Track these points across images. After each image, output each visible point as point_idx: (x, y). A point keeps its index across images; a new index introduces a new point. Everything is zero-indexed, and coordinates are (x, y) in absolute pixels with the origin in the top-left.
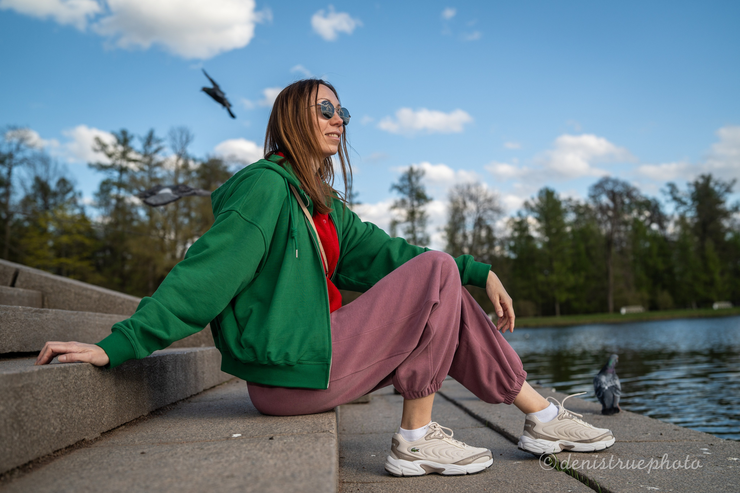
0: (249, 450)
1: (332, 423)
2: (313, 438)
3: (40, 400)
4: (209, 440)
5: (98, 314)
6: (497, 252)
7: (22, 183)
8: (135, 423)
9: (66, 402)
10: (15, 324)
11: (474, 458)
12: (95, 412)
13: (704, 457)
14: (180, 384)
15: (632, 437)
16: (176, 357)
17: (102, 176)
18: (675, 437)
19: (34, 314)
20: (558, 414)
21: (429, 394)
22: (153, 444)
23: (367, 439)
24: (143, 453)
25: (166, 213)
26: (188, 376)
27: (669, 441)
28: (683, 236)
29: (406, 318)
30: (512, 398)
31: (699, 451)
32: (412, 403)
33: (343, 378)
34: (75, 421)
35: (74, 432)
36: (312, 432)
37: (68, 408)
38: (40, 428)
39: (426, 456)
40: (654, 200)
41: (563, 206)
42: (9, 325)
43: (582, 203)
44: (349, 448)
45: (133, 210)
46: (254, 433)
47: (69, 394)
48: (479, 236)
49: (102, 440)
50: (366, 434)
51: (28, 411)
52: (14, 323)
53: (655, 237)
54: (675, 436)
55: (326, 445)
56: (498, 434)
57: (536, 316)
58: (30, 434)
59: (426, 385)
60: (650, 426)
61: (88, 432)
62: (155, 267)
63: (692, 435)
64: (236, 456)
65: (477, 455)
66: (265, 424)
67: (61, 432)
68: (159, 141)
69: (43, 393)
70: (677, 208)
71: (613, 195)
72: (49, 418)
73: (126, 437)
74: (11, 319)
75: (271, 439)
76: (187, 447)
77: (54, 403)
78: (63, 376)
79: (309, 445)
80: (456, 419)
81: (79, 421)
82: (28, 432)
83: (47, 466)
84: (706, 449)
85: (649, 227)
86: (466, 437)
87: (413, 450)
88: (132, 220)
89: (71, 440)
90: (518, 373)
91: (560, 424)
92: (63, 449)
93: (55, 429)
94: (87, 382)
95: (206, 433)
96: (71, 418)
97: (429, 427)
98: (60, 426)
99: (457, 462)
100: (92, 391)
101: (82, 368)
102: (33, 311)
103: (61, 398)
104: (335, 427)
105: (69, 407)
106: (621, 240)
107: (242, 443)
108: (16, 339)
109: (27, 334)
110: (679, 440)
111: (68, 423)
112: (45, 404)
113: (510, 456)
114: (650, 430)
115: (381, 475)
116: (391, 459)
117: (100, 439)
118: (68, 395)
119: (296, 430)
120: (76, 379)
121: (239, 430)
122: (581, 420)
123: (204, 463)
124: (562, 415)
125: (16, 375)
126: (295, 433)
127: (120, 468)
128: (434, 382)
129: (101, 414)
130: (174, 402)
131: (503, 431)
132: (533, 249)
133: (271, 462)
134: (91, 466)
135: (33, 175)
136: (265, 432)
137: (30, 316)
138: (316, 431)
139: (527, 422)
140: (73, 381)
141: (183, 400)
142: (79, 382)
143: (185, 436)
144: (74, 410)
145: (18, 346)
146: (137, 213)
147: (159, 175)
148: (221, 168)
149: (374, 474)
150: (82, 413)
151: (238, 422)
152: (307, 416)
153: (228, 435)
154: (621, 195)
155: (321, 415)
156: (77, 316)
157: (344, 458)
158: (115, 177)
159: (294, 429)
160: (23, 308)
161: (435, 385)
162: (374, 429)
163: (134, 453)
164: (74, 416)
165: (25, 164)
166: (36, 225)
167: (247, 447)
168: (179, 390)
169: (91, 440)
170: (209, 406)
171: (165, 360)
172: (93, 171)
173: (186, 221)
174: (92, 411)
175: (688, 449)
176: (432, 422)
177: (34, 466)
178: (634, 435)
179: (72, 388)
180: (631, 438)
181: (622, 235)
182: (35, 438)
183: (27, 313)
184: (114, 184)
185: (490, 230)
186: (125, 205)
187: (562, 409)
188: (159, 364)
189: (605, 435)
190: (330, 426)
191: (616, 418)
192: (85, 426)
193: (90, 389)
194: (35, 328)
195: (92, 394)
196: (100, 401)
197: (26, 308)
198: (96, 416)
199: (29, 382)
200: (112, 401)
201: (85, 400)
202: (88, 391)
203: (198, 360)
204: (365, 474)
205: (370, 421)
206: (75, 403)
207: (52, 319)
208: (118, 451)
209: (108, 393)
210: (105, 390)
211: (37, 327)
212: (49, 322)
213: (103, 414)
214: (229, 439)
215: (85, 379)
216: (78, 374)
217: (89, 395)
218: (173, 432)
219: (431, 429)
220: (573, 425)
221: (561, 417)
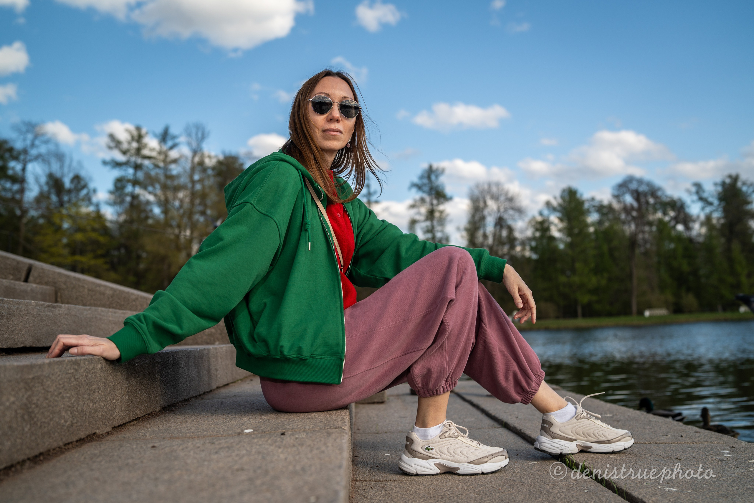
0: (260, 445)
1: (345, 420)
2: (325, 434)
3: (50, 392)
4: (221, 435)
5: (111, 310)
6: (518, 252)
7: (37, 180)
8: (146, 418)
9: (77, 395)
10: (28, 318)
11: (489, 458)
12: (106, 406)
13: (725, 460)
14: (193, 380)
15: (652, 438)
16: (189, 353)
17: (116, 173)
18: (696, 439)
19: (46, 309)
20: (576, 414)
21: (444, 392)
22: (164, 438)
23: (382, 439)
24: (153, 447)
25: (181, 211)
26: (201, 373)
27: (690, 443)
28: (709, 237)
29: (421, 315)
30: (529, 397)
31: (720, 453)
32: (425, 401)
33: (357, 375)
34: (86, 414)
35: (85, 426)
36: (325, 428)
37: (79, 401)
38: (51, 420)
39: (441, 455)
40: (680, 200)
41: (586, 205)
42: (22, 319)
43: (606, 202)
44: (363, 447)
45: (148, 208)
46: (265, 429)
47: (80, 388)
48: (500, 236)
49: (113, 434)
50: (381, 433)
51: (39, 403)
52: (27, 317)
53: (679, 238)
54: (696, 438)
55: (338, 440)
56: (515, 435)
57: (557, 318)
58: (41, 426)
59: (441, 383)
60: (670, 428)
61: (99, 426)
62: (170, 266)
63: (713, 438)
64: (247, 451)
65: (492, 455)
66: (277, 421)
68: (174, 137)
69: (54, 385)
70: (703, 209)
71: (637, 195)
72: (60, 411)
73: (138, 431)
74: (24, 313)
75: (283, 434)
76: (198, 441)
77: (64, 395)
78: (74, 369)
79: (321, 441)
80: (473, 419)
81: (90, 415)
82: (39, 424)
83: (58, 458)
84: (727, 451)
85: (674, 227)
86: (482, 437)
87: (428, 449)
88: (147, 218)
89: (82, 434)
90: (536, 373)
91: (578, 424)
92: (73, 442)
93: (66, 422)
94: (98, 375)
95: (218, 429)
96: (82, 411)
97: (444, 425)
98: (71, 419)
99: (472, 461)
100: (103, 384)
101: (93, 361)
102: (45, 306)
103: (72, 391)
104: (348, 423)
105: (80, 400)
106: (645, 241)
107: (254, 438)
108: (28, 334)
109: (40, 329)
110: (700, 442)
111: (79, 416)
112: (56, 396)
113: (527, 456)
114: (670, 432)
115: (395, 474)
116: (405, 457)
117: (111, 433)
119: (309, 426)
120: (87, 372)
121: (251, 426)
122: (599, 421)
123: (215, 457)
124: (580, 415)
125: (27, 366)
126: (307, 429)
127: (130, 461)
128: (449, 380)
129: (112, 408)
130: (186, 398)
131: (520, 431)
132: (555, 250)
133: (282, 456)
134: (101, 458)
135: (47, 171)
136: (277, 428)
137: (42, 311)
138: (328, 427)
139: (544, 421)
140: (85, 374)
141: (196, 396)
142: (90, 376)
143: (196, 431)
144: (84, 403)
145: (30, 340)
146: (151, 211)
147: (174, 173)
148: (237, 165)
149: (388, 472)
150: (93, 406)
151: (250, 418)
152: (320, 413)
153: (239, 431)
154: (645, 194)
155: (335, 412)
156: (89, 312)
157: (358, 457)
158: (130, 174)
159: (306, 425)
160: (36, 303)
161: (451, 383)
163: (145, 447)
164: (85, 409)
165: (40, 160)
166: (50, 222)
167: (258, 441)
168: (192, 386)
169: (102, 434)
170: (222, 403)
171: (178, 356)
172: (108, 167)
173: (202, 219)
174: (103, 405)
175: (709, 451)
176: (447, 420)
177: (44, 458)
178: (653, 437)
179: (83, 381)
180: (651, 440)
181: (647, 236)
182: (46, 430)
183: (40, 307)
184: (129, 181)
185: (510, 230)
186: (140, 203)
187: (580, 409)
188: (171, 360)
189: (624, 436)
190: (343, 422)
191: (636, 420)
192: (96, 420)
193: (101, 383)
194: (48, 323)
195: (103, 388)
196: (111, 395)
197: (39, 302)
198: (107, 410)
199: (40, 373)
200: (123, 395)
201: (96, 394)
202: (100, 384)
203: (211, 356)
204: (378, 472)
205: (385, 421)
206: (86, 396)
207: (64, 314)
208: (129, 445)
209: (119, 387)
210: (116, 384)
211: (50, 322)
212: (62, 317)
213: (115, 409)
214: (241, 434)
215: (96, 373)
216: (89, 367)
217: (100, 389)
218: (185, 428)
219: (446, 427)
220: (591, 425)
221: (579, 417)
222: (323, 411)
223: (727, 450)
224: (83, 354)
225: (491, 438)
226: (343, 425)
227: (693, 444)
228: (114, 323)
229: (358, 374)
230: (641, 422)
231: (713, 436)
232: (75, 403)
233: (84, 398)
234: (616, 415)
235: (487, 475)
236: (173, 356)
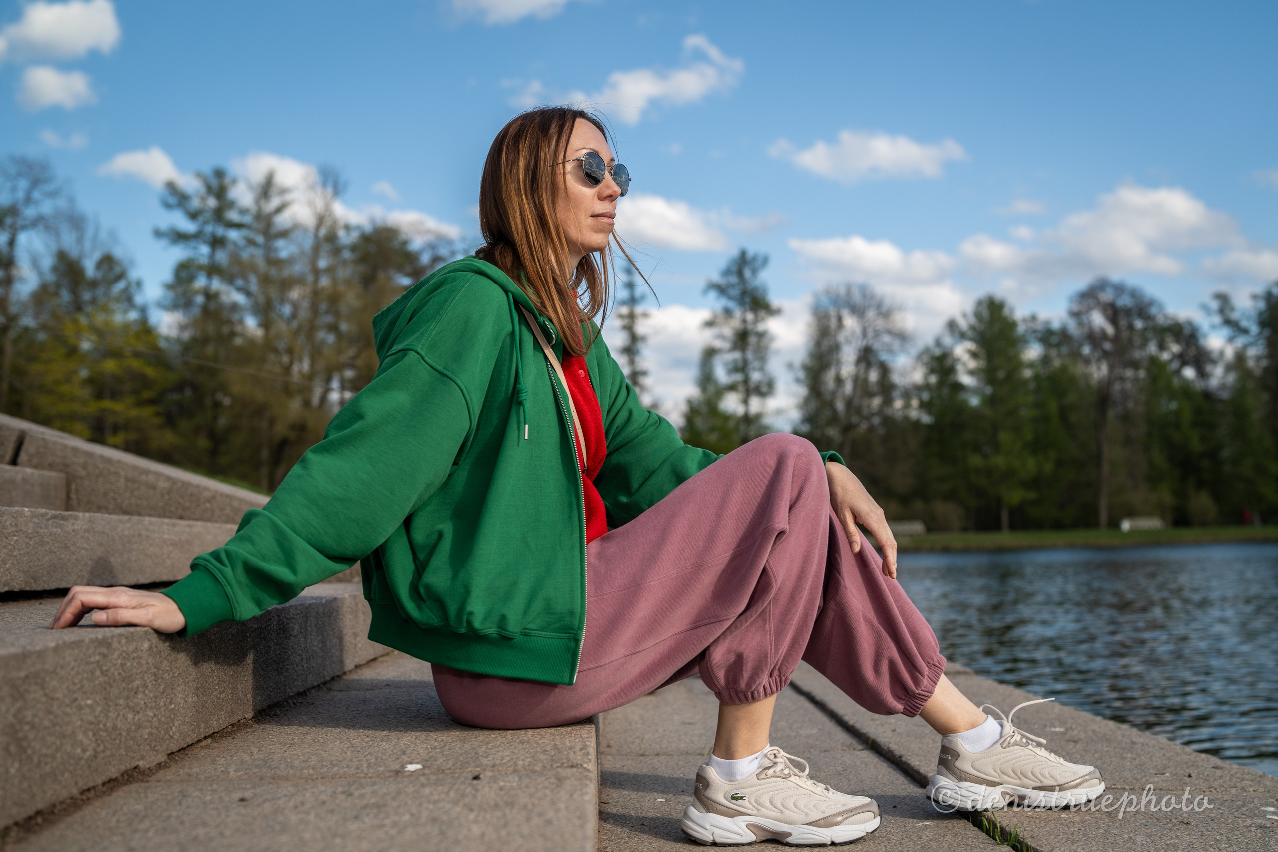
0: (436, 802)
1: (588, 749)
2: (553, 780)
3: (58, 699)
4: (364, 775)
5: (166, 520)
6: (898, 410)
7: (35, 263)
8: (229, 732)
9: (104, 701)
10: (17, 540)
11: (845, 816)
12: (157, 716)
13: (1268, 826)
14: (313, 658)
15: (1136, 779)
16: (307, 608)
17: (178, 253)
18: (1216, 782)
19: (50, 522)
20: (1001, 737)
21: (766, 695)
22: (261, 779)
23: (651, 766)
24: (242, 800)
25: (295, 324)
26: (328, 642)
27: (1204, 789)
28: (1240, 391)
30: (917, 705)
31: (1259, 811)
32: (732, 711)
33: (608, 663)
34: (120, 734)
35: (120, 755)
36: (552, 765)
37: (108, 711)
38: (58, 750)
39: (758, 810)
40: (1190, 323)
41: (1021, 329)
42: (6, 542)
43: (1056, 325)
44: (617, 784)
45: (236, 317)
46: (444, 764)
47: (111, 687)
48: (866, 381)
49: (169, 767)
50: (649, 755)
51: (37, 720)
52: (15, 538)
53: (1186, 391)
54: (1215, 780)
55: (575, 796)
56: (891, 765)
57: (965, 529)
58: (40, 761)
59: (760, 680)
60: (1169, 759)
61: (145, 753)
62: (272, 422)
63: (1246, 780)
64: (412, 815)
65: (851, 810)
66: (466, 746)
67: (95, 757)
68: (283, 191)
69: (64, 686)
70: (1230, 340)
71: (1114, 313)
72: (74, 732)
73: (213, 761)
74: (10, 531)
75: (476, 778)
76: (323, 788)
77: (83, 703)
78: (100, 654)
79: (545, 796)
80: (815, 731)
81: (128, 735)
82: (36, 759)
83: (69, 819)
84: (1272, 809)
85: (1178, 372)
86: (831, 768)
87: (735, 797)
88: (233, 334)
89: (113, 770)
90: (929, 661)
91: (1005, 755)
92: (98, 785)
93: (84, 750)
94: (143, 662)
95: (359, 761)
96: (113, 728)
97: (766, 756)
98: (93, 745)
99: (814, 822)
100: (153, 678)
101: (135, 638)
102: (49, 516)
103: (97, 693)
104: (592, 751)
105: (111, 709)
106: (1124, 393)
107: (423, 785)
108: (17, 567)
109: (39, 559)
110: (1222, 789)
111: (108, 738)
112: (68, 705)
113: (912, 809)
114: (1168, 767)
115: (675, 840)
116: (694, 812)
117: (166, 765)
118: (108, 688)
119: (523, 760)
120: (124, 658)
121: (418, 757)
122: (1043, 749)
123: (353, 826)
124: (1009, 739)
125: (15, 656)
126: (520, 767)
127: (201, 831)
128: (776, 673)
129: (168, 719)
130: (301, 690)
131: (899, 759)
132: (963, 408)
133: (476, 830)
134: (147, 823)
135: (54, 247)
136: (466, 762)
137: (44, 526)
138: (558, 764)
139: (945, 750)
140: (119, 661)
141: (319, 686)
142: (129, 664)
143: (319, 765)
144: (119, 715)
145: (21, 579)
146: (241, 322)
147: (283, 254)
148: (396, 244)
149: (662, 837)
150: (134, 719)
151: (416, 739)
152: (543, 731)
153: (396, 766)
154: (1128, 312)
155: (569, 729)
156: (128, 525)
157: (608, 803)
158: (202, 255)
159: (518, 758)
160: (32, 512)
161: (778, 680)
162: (664, 746)
163: (226, 799)
164: (119, 724)
165: (41, 227)
166: (59, 338)
167: (431, 794)
168: (311, 669)
169: (149, 768)
170: (365, 701)
171: (287, 616)
172: (163, 242)
173: (331, 339)
174: (151, 714)
175: (1239, 807)
176: (771, 746)
177: (45, 820)
178: (1139, 777)
179: (116, 674)
180: (1135, 781)
181: (1129, 386)
182: (48, 768)
183: (39, 519)
184: (201, 267)
185: (885, 370)
186: (221, 307)
187: (1009, 727)
188: (275, 623)
189: (1087, 777)
190: (584, 753)
191: (1107, 740)
192: (139, 743)
193: (150, 676)
194: (53, 548)
195: (153, 684)
196: (167, 695)
197: (37, 510)
198: (159, 723)
199: (39, 667)
200: (188, 694)
201: (140, 696)
202: (146, 678)
203: (346, 611)
204: (645, 836)
205: (657, 731)
206: (121, 702)
207: (83, 530)
208: (197, 793)
209: (181, 681)
210: (176, 675)
211: (56, 545)
212: (79, 536)
213: (173, 720)
214: (400, 774)
215: (141, 658)
216: (128, 648)
217: (147, 687)
218: (299, 756)
219: (769, 759)
220: (1027, 757)
221: (1007, 742)
222: (549, 727)
223: (1272, 806)
224: (117, 625)
225: (848, 771)
226: (586, 760)
227: (1211, 791)
228: (172, 544)
229: (612, 662)
230: (1115, 745)
231: (1247, 776)
232: (102, 715)
233: (117, 705)
234: (1071, 728)
235: (841, 847)
236: (278, 616)
